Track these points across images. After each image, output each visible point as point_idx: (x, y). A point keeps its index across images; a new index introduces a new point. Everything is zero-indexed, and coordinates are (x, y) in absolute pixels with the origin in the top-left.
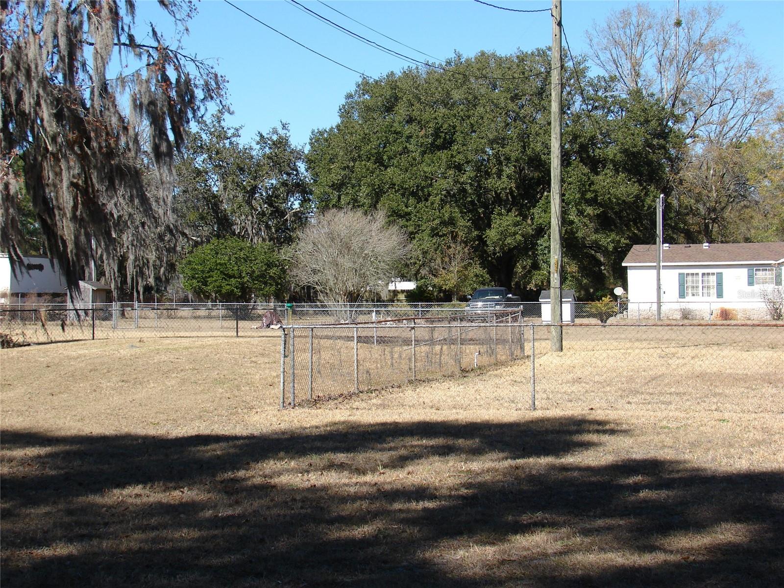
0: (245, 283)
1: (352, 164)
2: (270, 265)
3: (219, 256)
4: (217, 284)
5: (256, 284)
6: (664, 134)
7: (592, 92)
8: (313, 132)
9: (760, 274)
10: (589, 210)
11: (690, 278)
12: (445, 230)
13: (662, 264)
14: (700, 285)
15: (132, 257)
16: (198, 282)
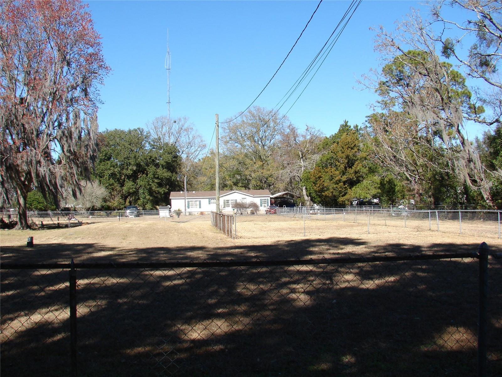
4: (36, 205)
6: (176, 157)
7: (153, 143)
9: (212, 201)
10: (156, 181)
11: (191, 202)
12: (110, 187)
13: (186, 198)
14: (194, 204)
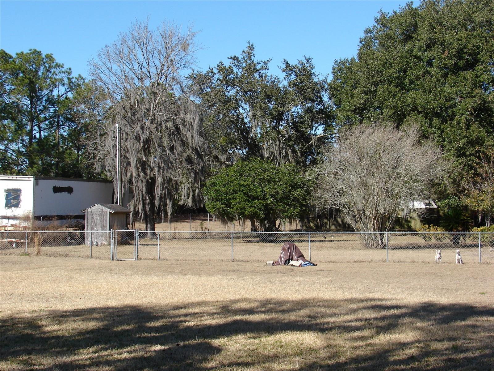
0: (268, 205)
1: (373, 88)
2: (293, 186)
3: (243, 177)
5: (279, 206)
8: (336, 62)
12: (472, 150)
15: (159, 180)
16: (222, 204)
